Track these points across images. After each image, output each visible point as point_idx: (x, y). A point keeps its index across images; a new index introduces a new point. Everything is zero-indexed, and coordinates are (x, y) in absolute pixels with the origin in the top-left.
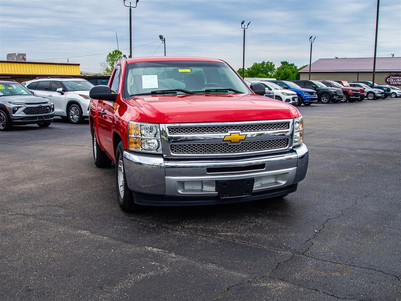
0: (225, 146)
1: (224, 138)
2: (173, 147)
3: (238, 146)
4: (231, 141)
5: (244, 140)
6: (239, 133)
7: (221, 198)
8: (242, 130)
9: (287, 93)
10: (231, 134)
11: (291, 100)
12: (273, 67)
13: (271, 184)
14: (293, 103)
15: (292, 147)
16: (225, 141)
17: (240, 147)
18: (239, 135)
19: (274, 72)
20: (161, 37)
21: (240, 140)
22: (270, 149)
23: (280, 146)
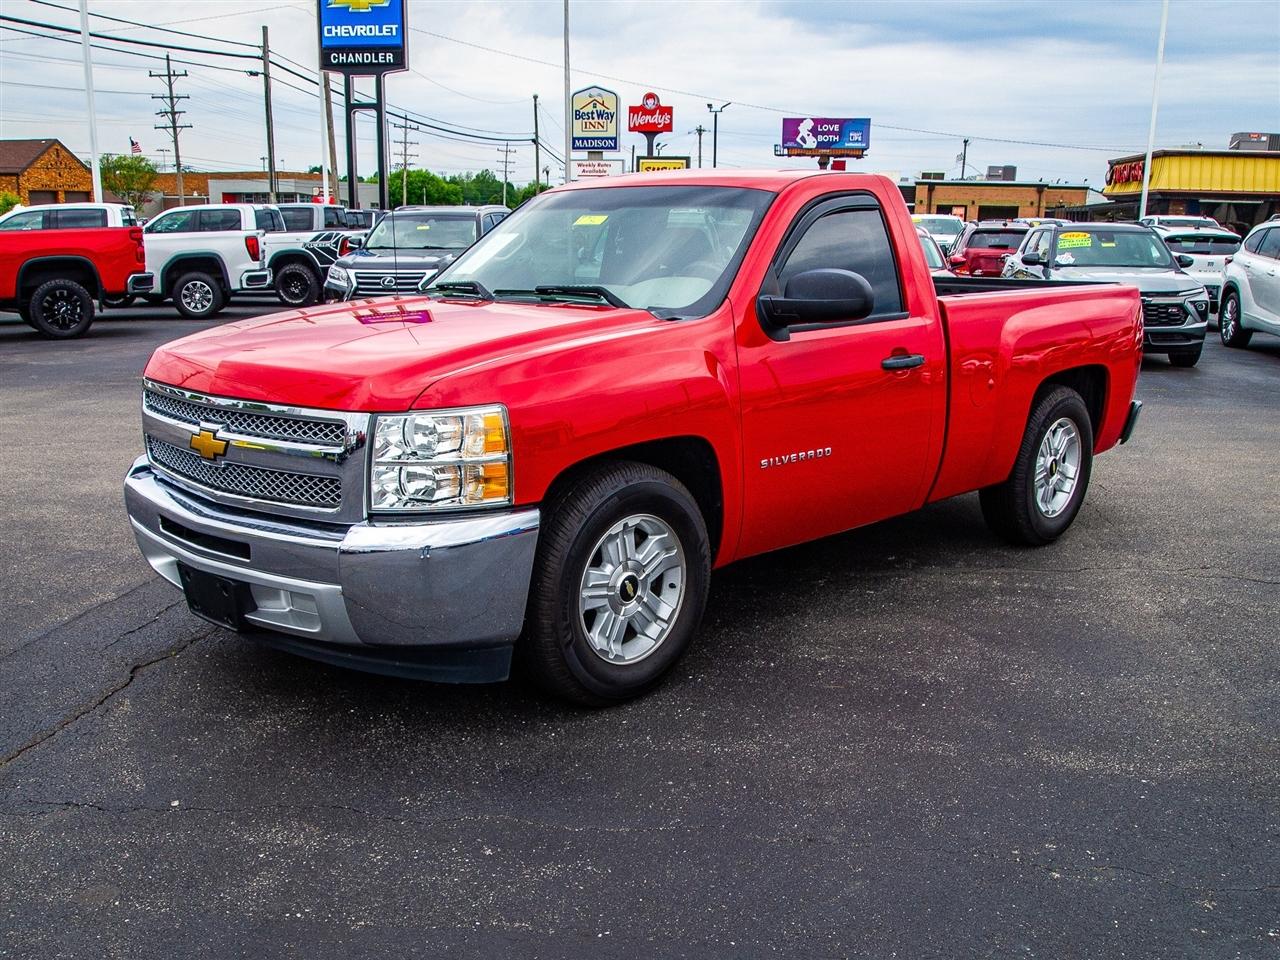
1: (191, 439)
3: (217, 469)
4: (200, 451)
5: (224, 455)
6: (215, 433)
10: (201, 430)
16: (193, 448)
18: (214, 438)
21: (215, 455)
22: (298, 503)
23: (321, 499)
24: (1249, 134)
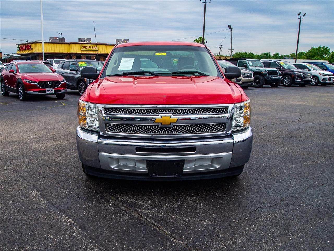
0: (157, 128)
1: (155, 120)
2: (108, 126)
3: (170, 128)
4: (161, 123)
5: (176, 123)
6: (170, 116)
7: (151, 176)
8: (175, 113)
9: (324, 74)
10: (162, 116)
11: (328, 79)
12: (328, 51)
13: (206, 166)
14: (329, 82)
15: (230, 131)
16: (155, 123)
17: (172, 129)
18: (171, 118)
19: (328, 55)
20: (229, 26)
21: (171, 123)
22: (206, 133)
23: (216, 130)
24: (54, 38)
